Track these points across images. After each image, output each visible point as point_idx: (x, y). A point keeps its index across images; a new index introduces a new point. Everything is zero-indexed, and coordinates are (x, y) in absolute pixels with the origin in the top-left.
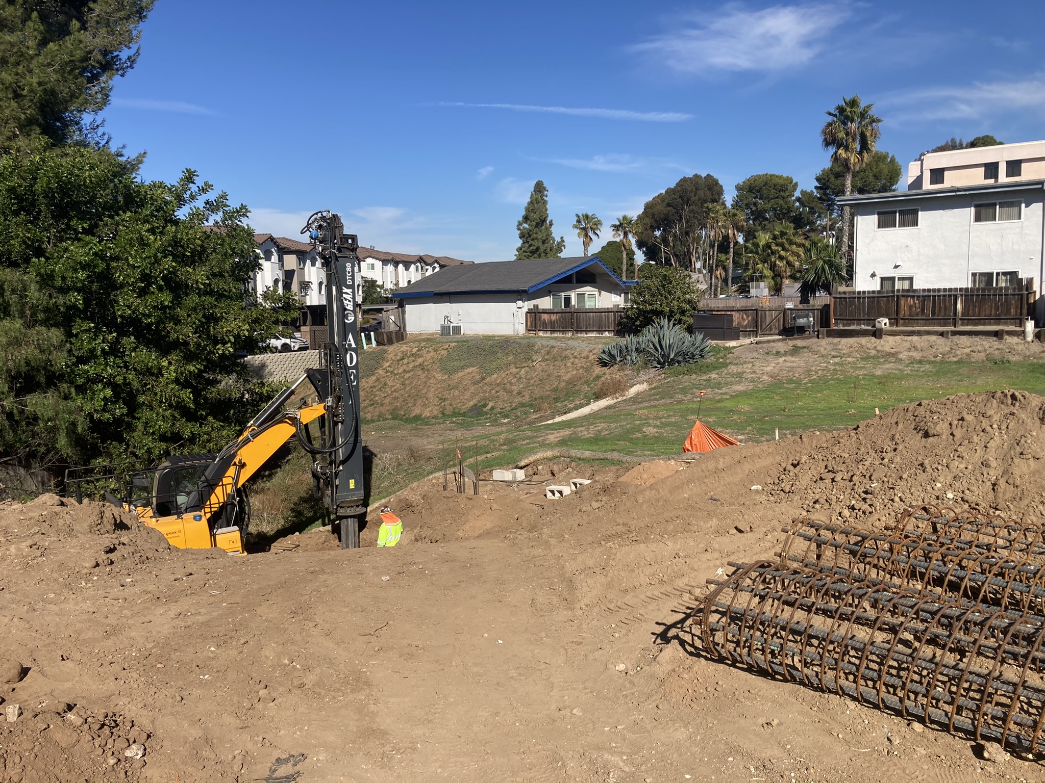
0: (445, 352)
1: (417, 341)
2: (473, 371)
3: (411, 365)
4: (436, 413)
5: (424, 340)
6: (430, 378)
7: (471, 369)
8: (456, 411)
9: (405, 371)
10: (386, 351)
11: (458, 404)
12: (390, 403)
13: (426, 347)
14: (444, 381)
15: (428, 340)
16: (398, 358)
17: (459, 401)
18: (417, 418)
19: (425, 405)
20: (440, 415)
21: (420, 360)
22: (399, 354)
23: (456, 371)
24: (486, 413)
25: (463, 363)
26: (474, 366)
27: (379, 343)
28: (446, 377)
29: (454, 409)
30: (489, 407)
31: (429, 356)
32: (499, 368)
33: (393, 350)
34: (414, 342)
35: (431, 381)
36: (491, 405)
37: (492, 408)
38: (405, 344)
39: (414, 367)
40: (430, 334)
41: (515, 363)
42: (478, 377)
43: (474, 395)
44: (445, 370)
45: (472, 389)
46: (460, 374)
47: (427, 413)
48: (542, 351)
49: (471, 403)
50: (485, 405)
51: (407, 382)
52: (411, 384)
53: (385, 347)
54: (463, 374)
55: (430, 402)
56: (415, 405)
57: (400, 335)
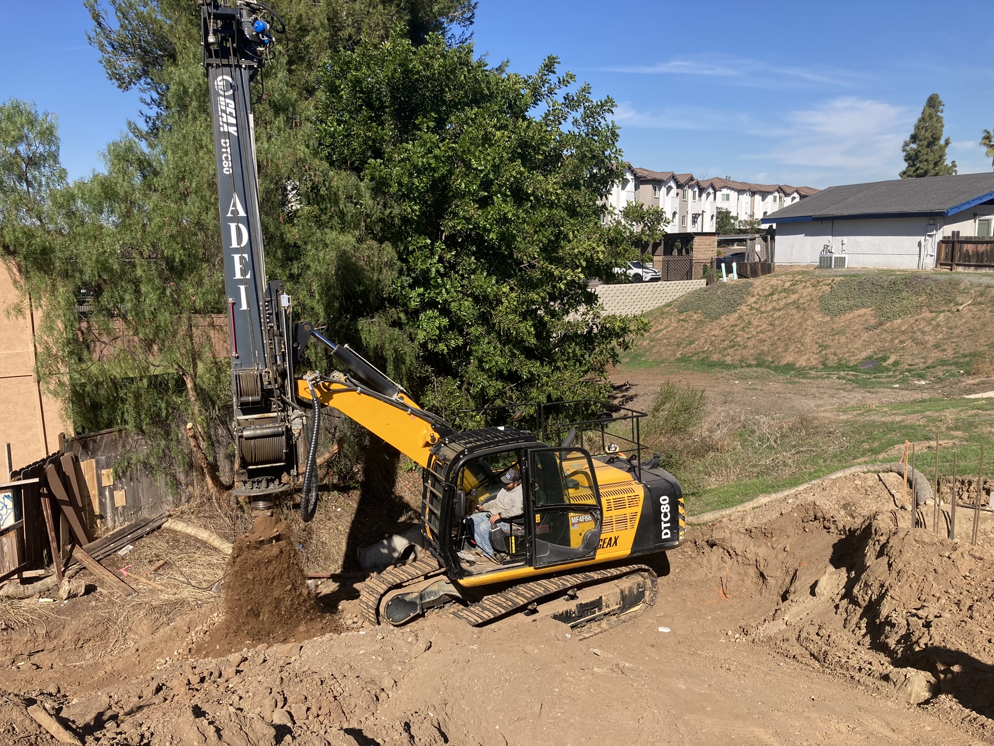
0: (828, 288)
1: (789, 274)
2: (866, 313)
3: (782, 303)
4: (814, 362)
5: (799, 273)
6: (806, 320)
7: (862, 311)
8: (843, 362)
9: (774, 309)
10: (751, 285)
11: (844, 354)
12: (754, 347)
13: (802, 281)
14: (827, 323)
15: (803, 273)
16: (766, 293)
17: (846, 350)
18: (789, 367)
19: (799, 352)
20: (820, 366)
21: (794, 297)
22: (768, 289)
23: (841, 311)
24: (887, 369)
25: (852, 302)
26: (867, 308)
27: (740, 276)
28: (828, 318)
29: (840, 360)
30: (891, 361)
31: (805, 292)
32: (905, 312)
33: (760, 283)
34: (786, 274)
35: (809, 322)
36: (892, 359)
37: (896, 363)
38: (775, 276)
39: (787, 305)
40: (804, 267)
41: (929, 306)
42: (873, 321)
43: (866, 344)
44: (826, 309)
45: (865, 336)
46: (849, 316)
47: (802, 362)
48: (972, 291)
49: (864, 354)
50: (884, 359)
51: (776, 322)
52: (781, 324)
53: (751, 280)
54: (851, 315)
55: (806, 349)
56: (786, 351)
57: (767, 268)
